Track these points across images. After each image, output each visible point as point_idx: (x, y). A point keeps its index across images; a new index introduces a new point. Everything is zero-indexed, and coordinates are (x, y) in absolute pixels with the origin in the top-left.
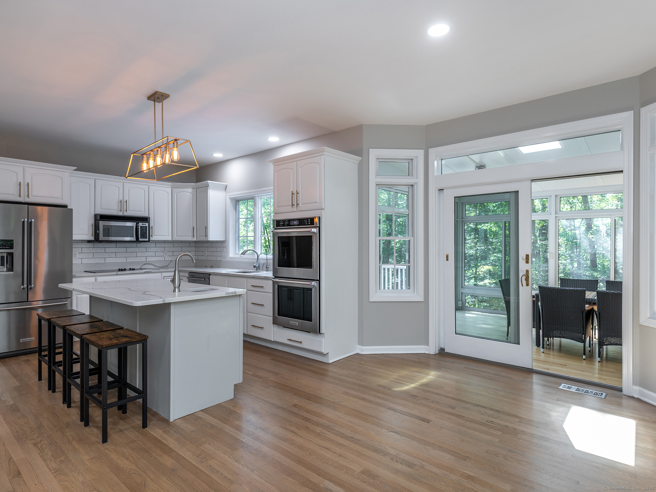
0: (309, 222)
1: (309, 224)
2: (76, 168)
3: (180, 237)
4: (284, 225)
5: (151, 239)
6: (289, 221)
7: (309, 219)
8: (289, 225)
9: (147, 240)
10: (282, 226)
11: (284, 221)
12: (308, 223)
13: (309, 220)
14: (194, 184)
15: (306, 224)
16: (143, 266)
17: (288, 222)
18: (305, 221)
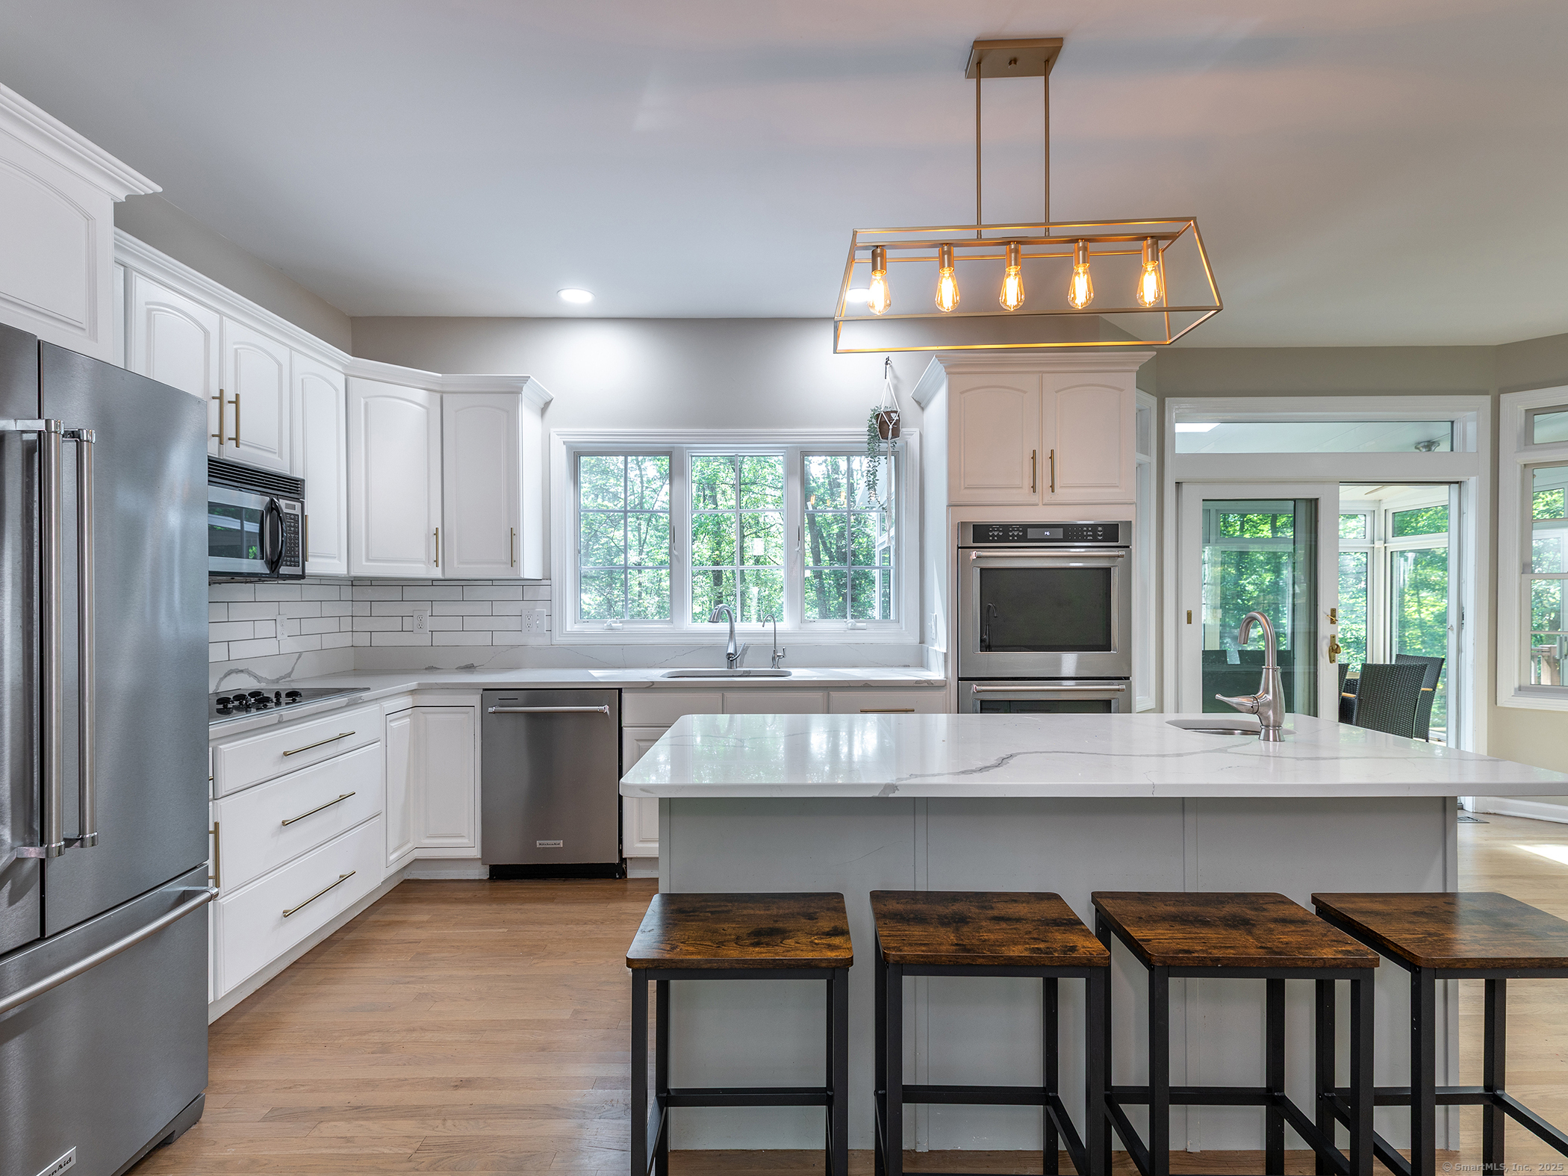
0: (1100, 533)
1: (1100, 538)
2: (160, 189)
3: (382, 564)
4: (1004, 539)
5: (310, 569)
6: (1025, 527)
7: (1100, 525)
8: (1021, 539)
9: (297, 571)
10: (993, 541)
11: (1005, 527)
12: (1094, 535)
13: (1100, 529)
14: (440, 375)
15: (1090, 538)
16: (223, 683)
17: (1020, 531)
18: (1085, 531)
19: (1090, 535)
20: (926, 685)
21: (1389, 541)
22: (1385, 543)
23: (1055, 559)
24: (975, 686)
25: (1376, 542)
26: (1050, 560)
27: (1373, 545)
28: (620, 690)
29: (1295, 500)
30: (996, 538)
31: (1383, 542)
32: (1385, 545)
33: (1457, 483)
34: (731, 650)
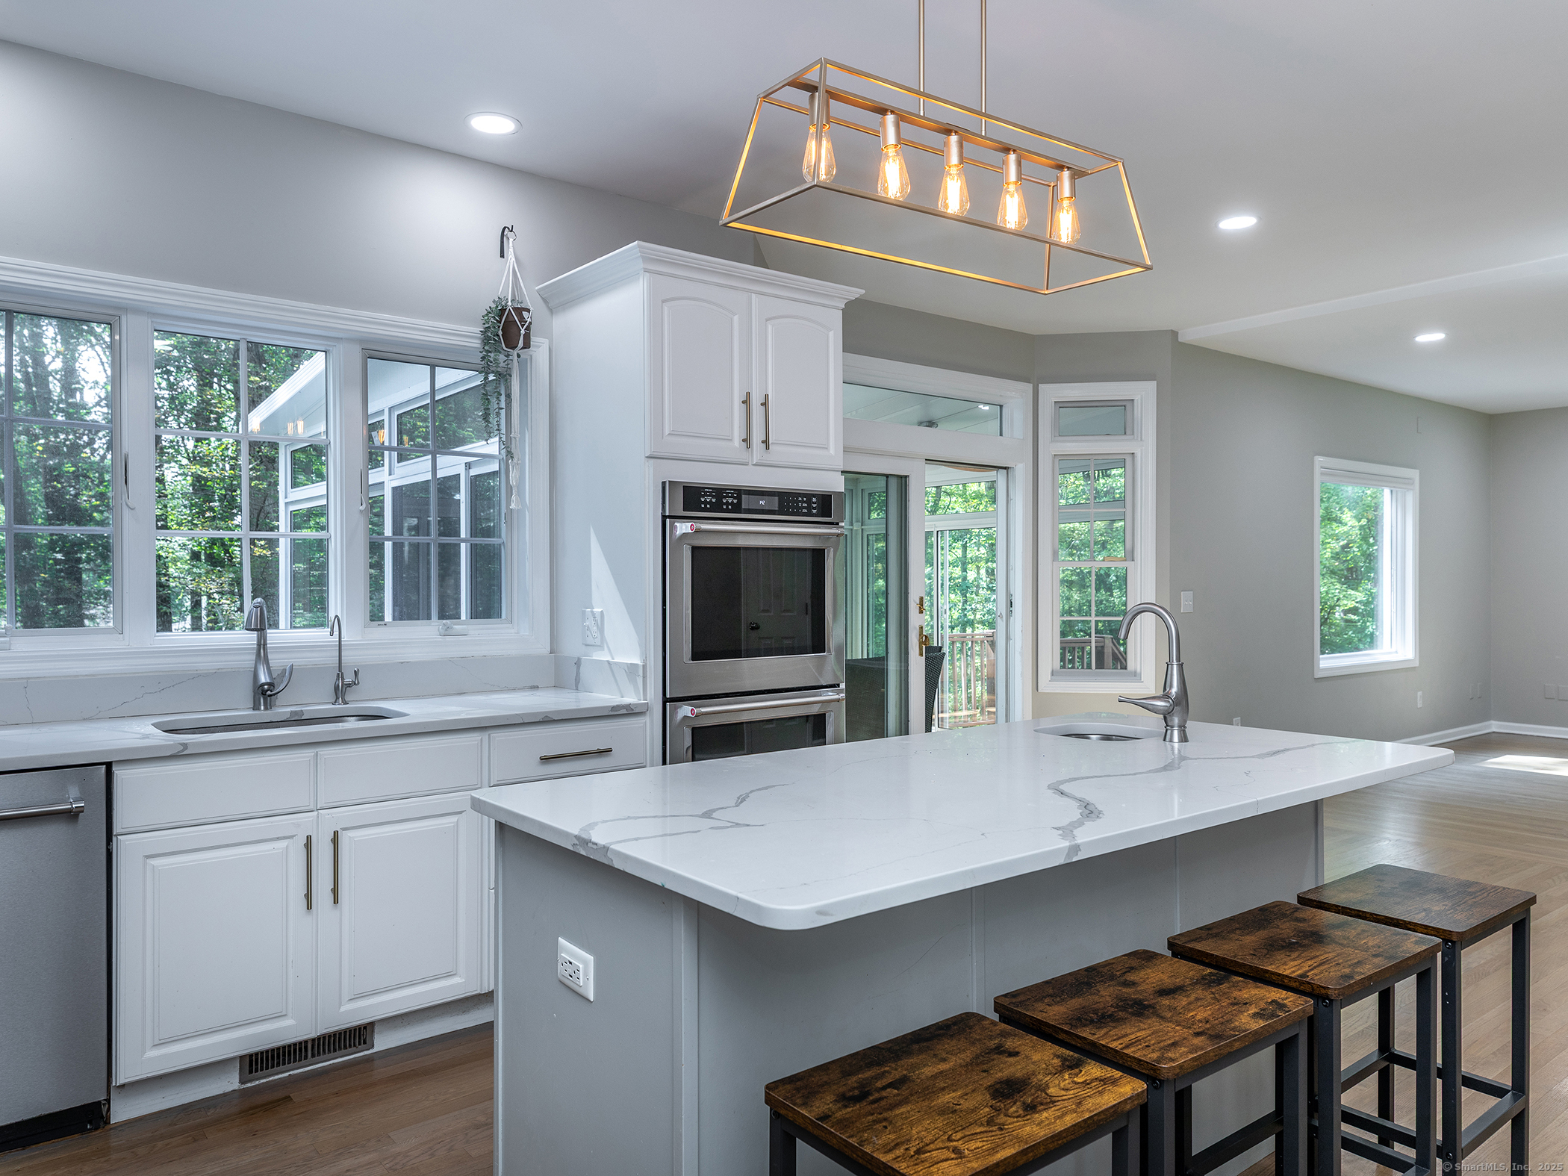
0: (814, 505)
1: (814, 511)
4: (717, 507)
6: (741, 493)
7: (814, 496)
8: (737, 508)
10: (705, 510)
11: (719, 492)
12: (809, 508)
13: (814, 500)
15: (805, 511)
17: (735, 498)
18: (800, 501)
19: (805, 508)
20: (624, 711)
21: (866, 523)
22: (862, 525)
23: (783, 536)
24: (685, 710)
25: (855, 524)
26: (767, 537)
27: (851, 527)
28: (109, 765)
29: (887, 476)
30: (708, 506)
31: (860, 524)
32: (863, 527)
33: (1005, 468)
34: (263, 678)
